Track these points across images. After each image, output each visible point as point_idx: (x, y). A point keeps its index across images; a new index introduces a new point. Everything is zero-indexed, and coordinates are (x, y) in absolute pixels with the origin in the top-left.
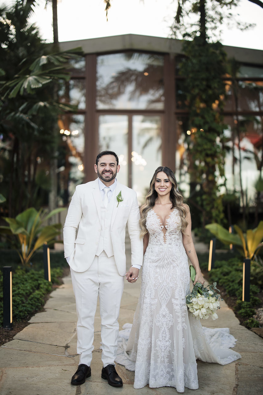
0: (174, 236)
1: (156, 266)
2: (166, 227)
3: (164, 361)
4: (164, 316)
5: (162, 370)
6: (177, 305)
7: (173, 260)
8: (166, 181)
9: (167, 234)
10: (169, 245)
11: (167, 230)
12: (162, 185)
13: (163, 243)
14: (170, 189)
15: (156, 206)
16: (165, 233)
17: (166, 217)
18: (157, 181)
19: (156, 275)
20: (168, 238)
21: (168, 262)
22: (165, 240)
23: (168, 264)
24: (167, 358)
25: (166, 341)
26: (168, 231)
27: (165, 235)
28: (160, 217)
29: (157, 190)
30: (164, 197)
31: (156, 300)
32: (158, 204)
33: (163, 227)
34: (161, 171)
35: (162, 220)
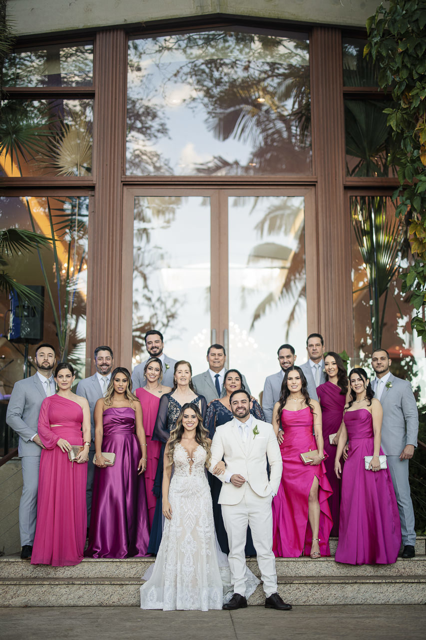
0: (199, 468)
1: (182, 496)
2: (193, 459)
3: (188, 585)
4: (189, 543)
5: (186, 594)
6: (201, 532)
7: (197, 491)
8: (193, 417)
9: (193, 466)
10: (194, 477)
11: (193, 462)
12: (190, 421)
13: (188, 474)
14: (196, 425)
15: (183, 440)
16: (191, 465)
17: (194, 450)
18: (185, 417)
19: (182, 505)
20: (194, 469)
21: (193, 493)
22: (191, 471)
23: (192, 494)
24: (191, 582)
25: (190, 567)
26: (195, 463)
27: (191, 467)
28: (187, 451)
29: (185, 425)
30: (190, 432)
31: (181, 528)
32: (184, 438)
33: (190, 459)
34: (188, 407)
35: (189, 453)
